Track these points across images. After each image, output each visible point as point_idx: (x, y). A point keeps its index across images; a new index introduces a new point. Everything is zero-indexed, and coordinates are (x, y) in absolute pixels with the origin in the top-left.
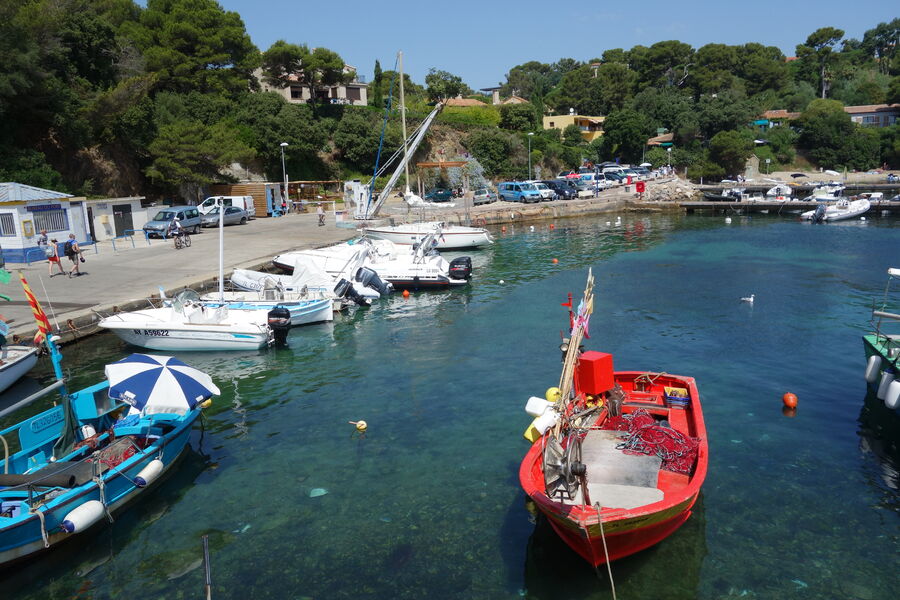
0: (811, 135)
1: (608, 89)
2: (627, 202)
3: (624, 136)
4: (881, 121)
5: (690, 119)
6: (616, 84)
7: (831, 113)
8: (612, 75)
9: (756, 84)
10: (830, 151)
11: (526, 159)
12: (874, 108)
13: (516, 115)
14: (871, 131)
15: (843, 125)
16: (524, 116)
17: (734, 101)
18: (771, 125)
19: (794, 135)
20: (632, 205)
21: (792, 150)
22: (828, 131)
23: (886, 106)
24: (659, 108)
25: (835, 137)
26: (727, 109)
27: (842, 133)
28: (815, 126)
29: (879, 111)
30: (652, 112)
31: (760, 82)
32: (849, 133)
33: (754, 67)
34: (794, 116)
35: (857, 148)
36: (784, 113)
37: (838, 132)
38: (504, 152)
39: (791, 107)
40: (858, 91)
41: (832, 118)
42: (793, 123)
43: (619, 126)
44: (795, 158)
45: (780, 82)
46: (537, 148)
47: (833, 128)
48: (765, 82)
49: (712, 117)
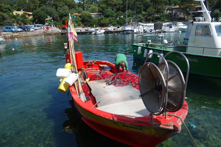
0: (84, 19)
1: (32, 5)
2: (44, 32)
3: (39, 17)
4: (97, 17)
5: (56, 13)
6: (34, 4)
7: (87, 14)
8: (32, 2)
9: (70, 7)
10: (88, 23)
11: (11, 21)
12: (96, 14)
13: (5, 9)
14: (96, 19)
15: (90, 17)
16: (7, 9)
17: (66, 10)
18: (75, 16)
19: (80, 19)
20: (46, 33)
21: (80, 23)
22: (88, 18)
23: (98, 13)
24: (47, 11)
25: (89, 20)
26: (65, 11)
27: (90, 19)
28: (85, 17)
29: (97, 14)
30: (45, 12)
31: (70, 6)
32: (92, 19)
33: (69, 3)
34: (80, 15)
35: (94, 22)
36: (77, 14)
37: (90, 18)
38: (2, 19)
39: (79, 12)
40: (92, 10)
41: (88, 15)
42: (80, 16)
43: (37, 14)
44: (81, 24)
45: (75, 7)
46: (13, 18)
47: (89, 18)
48: (72, 6)
49: (61, 13)
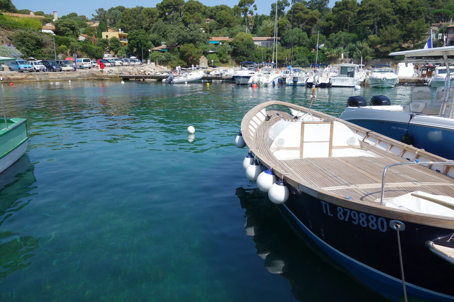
0: (236, 49)
1: (146, 21)
4: (269, 45)
7: (246, 39)
9: (221, 25)
10: (245, 58)
12: (265, 38)
14: (262, 49)
15: (250, 46)
18: (221, 43)
19: (231, 50)
21: (229, 57)
22: (244, 48)
23: (270, 38)
25: (247, 51)
27: (249, 49)
28: (238, 45)
29: (268, 40)
31: (222, 23)
32: (253, 49)
33: (220, 16)
34: (231, 40)
35: (256, 57)
36: (227, 39)
37: (248, 48)
39: (231, 37)
40: (263, 30)
41: (246, 41)
42: (230, 44)
44: (230, 60)
45: (231, 24)
47: (246, 47)
48: (225, 23)
49: (183, 36)
